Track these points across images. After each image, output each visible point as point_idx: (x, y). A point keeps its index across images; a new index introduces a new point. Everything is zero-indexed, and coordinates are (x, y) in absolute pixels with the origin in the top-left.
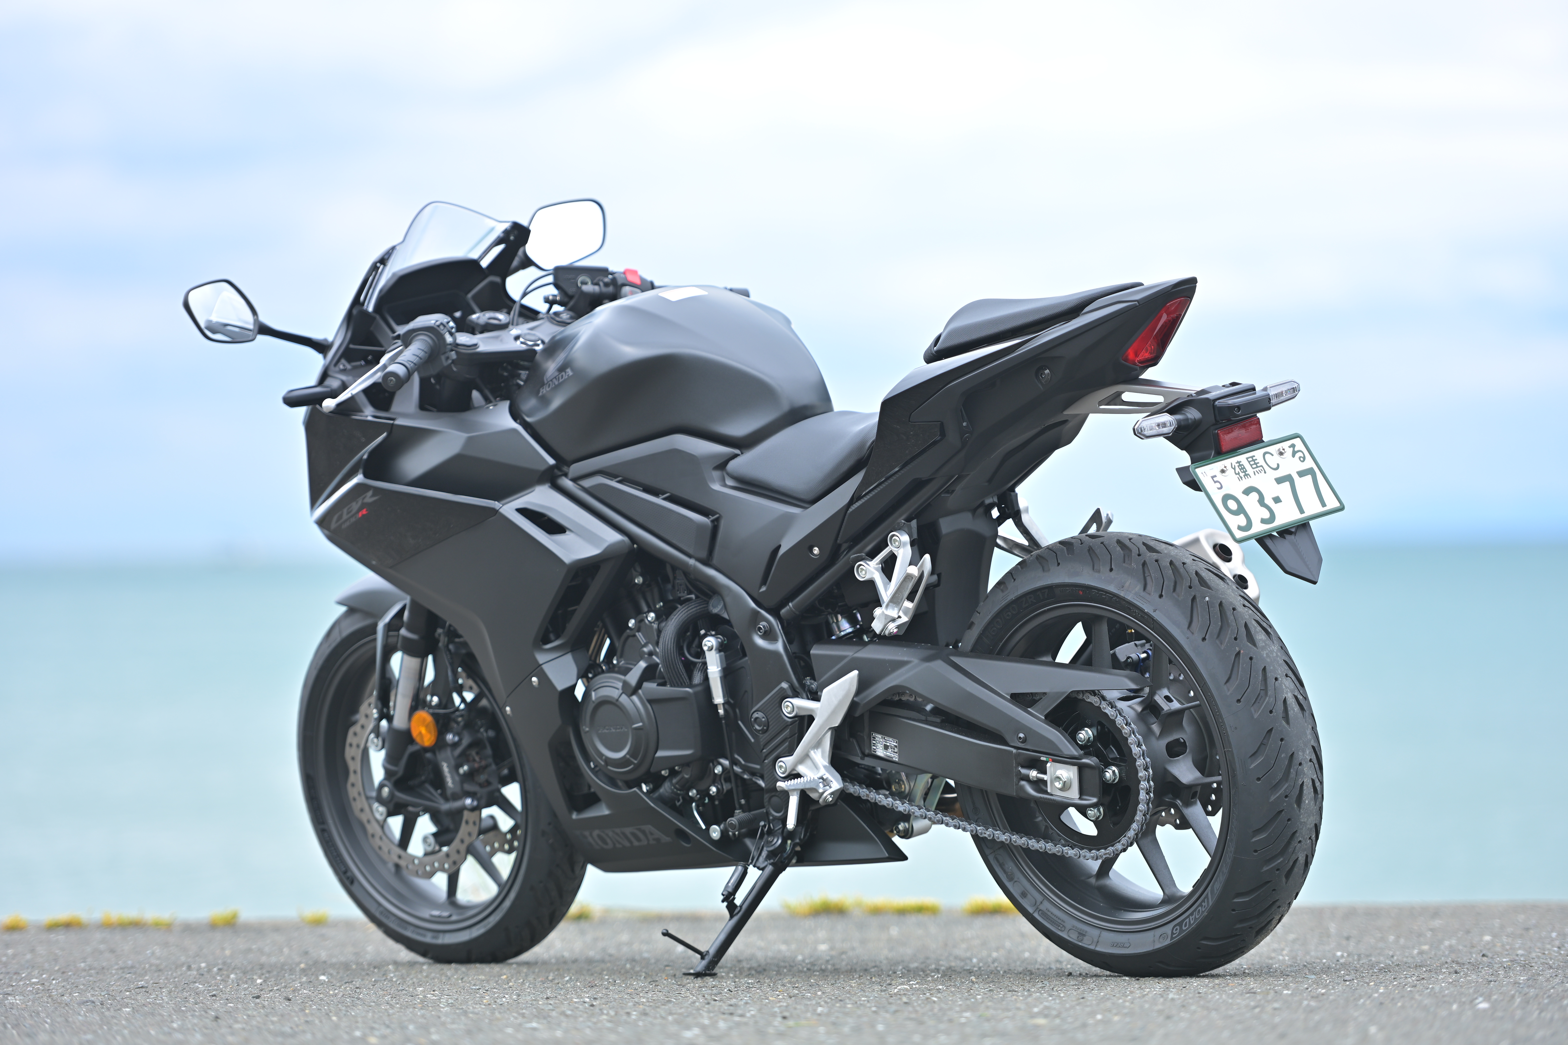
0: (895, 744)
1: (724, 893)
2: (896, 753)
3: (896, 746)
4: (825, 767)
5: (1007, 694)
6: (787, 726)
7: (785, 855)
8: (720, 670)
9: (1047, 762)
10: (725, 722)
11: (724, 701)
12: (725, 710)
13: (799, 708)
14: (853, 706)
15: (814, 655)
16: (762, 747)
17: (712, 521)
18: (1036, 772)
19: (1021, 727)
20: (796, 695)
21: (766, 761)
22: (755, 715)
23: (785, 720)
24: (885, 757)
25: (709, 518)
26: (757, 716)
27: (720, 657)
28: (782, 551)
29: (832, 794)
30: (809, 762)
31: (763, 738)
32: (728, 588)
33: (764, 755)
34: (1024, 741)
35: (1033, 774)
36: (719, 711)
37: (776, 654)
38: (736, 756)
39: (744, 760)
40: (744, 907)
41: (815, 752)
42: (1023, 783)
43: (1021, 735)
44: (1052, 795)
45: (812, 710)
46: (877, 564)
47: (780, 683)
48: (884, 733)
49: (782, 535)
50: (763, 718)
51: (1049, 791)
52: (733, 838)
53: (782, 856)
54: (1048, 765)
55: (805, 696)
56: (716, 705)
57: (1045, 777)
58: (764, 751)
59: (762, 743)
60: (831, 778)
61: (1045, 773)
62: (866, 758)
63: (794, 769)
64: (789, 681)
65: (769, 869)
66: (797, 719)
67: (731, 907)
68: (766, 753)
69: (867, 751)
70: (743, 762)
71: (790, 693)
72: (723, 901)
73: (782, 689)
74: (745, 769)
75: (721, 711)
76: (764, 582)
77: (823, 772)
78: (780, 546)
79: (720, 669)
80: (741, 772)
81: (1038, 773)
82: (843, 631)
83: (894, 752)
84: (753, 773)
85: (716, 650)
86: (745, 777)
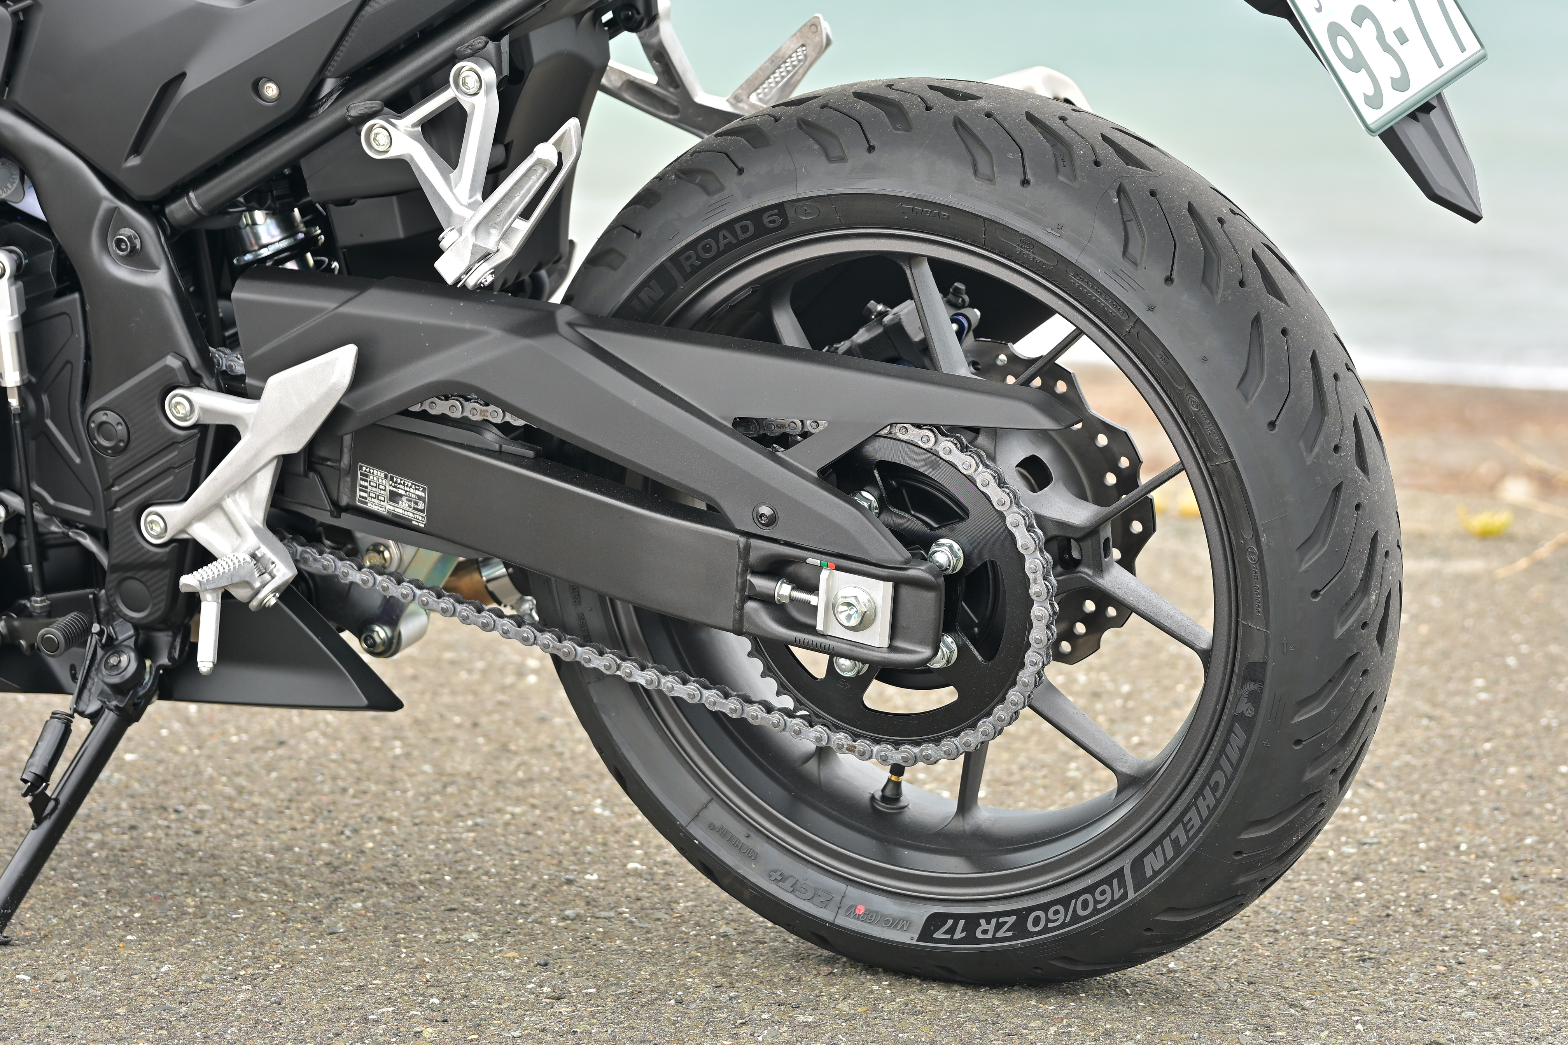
0: (417, 492)
1: (24, 777)
2: (422, 511)
3: (420, 498)
4: (256, 530)
5: (725, 419)
6: (173, 443)
7: (141, 692)
8: (15, 320)
9: (820, 568)
10: (21, 424)
11: (22, 380)
12: (22, 401)
13: (205, 411)
14: (338, 414)
15: (240, 301)
16: (111, 481)
17: (15, 14)
18: (789, 587)
19: (768, 493)
20: (195, 382)
21: (118, 509)
22: (101, 417)
23: (170, 432)
24: (390, 516)
25: (7, 7)
26: (104, 418)
27: (18, 290)
28: (189, 86)
29: (274, 591)
30: (218, 518)
31: (115, 464)
32: (45, 153)
33: (114, 498)
34: (772, 521)
35: (784, 590)
36: (10, 400)
37: (149, 295)
38: (37, 488)
39: (54, 498)
40: (63, 799)
41: (235, 502)
42: (751, 605)
43: (765, 510)
44: (824, 636)
45: (237, 417)
46: (414, 126)
47: (164, 356)
48: (391, 468)
49: (191, 51)
50: (119, 423)
51: (820, 627)
52: (28, 653)
53: (136, 692)
54: (825, 574)
55: (213, 385)
56: (5, 388)
57: (813, 599)
58: (116, 488)
59: (111, 474)
60: (273, 558)
61: (813, 589)
62: (343, 515)
63: (183, 531)
64: (179, 355)
65: (108, 719)
66: (195, 431)
67: (39, 804)
68: (120, 495)
69: (344, 501)
70: (51, 501)
71: (183, 377)
72: (25, 795)
73: (167, 368)
74: (52, 512)
75: (14, 402)
76: (136, 150)
77: (252, 541)
78: (183, 75)
79: (17, 316)
80: (46, 520)
81: (793, 589)
82: (266, 246)
83: (414, 509)
84: (69, 521)
85: (9, 278)
86: (54, 528)
